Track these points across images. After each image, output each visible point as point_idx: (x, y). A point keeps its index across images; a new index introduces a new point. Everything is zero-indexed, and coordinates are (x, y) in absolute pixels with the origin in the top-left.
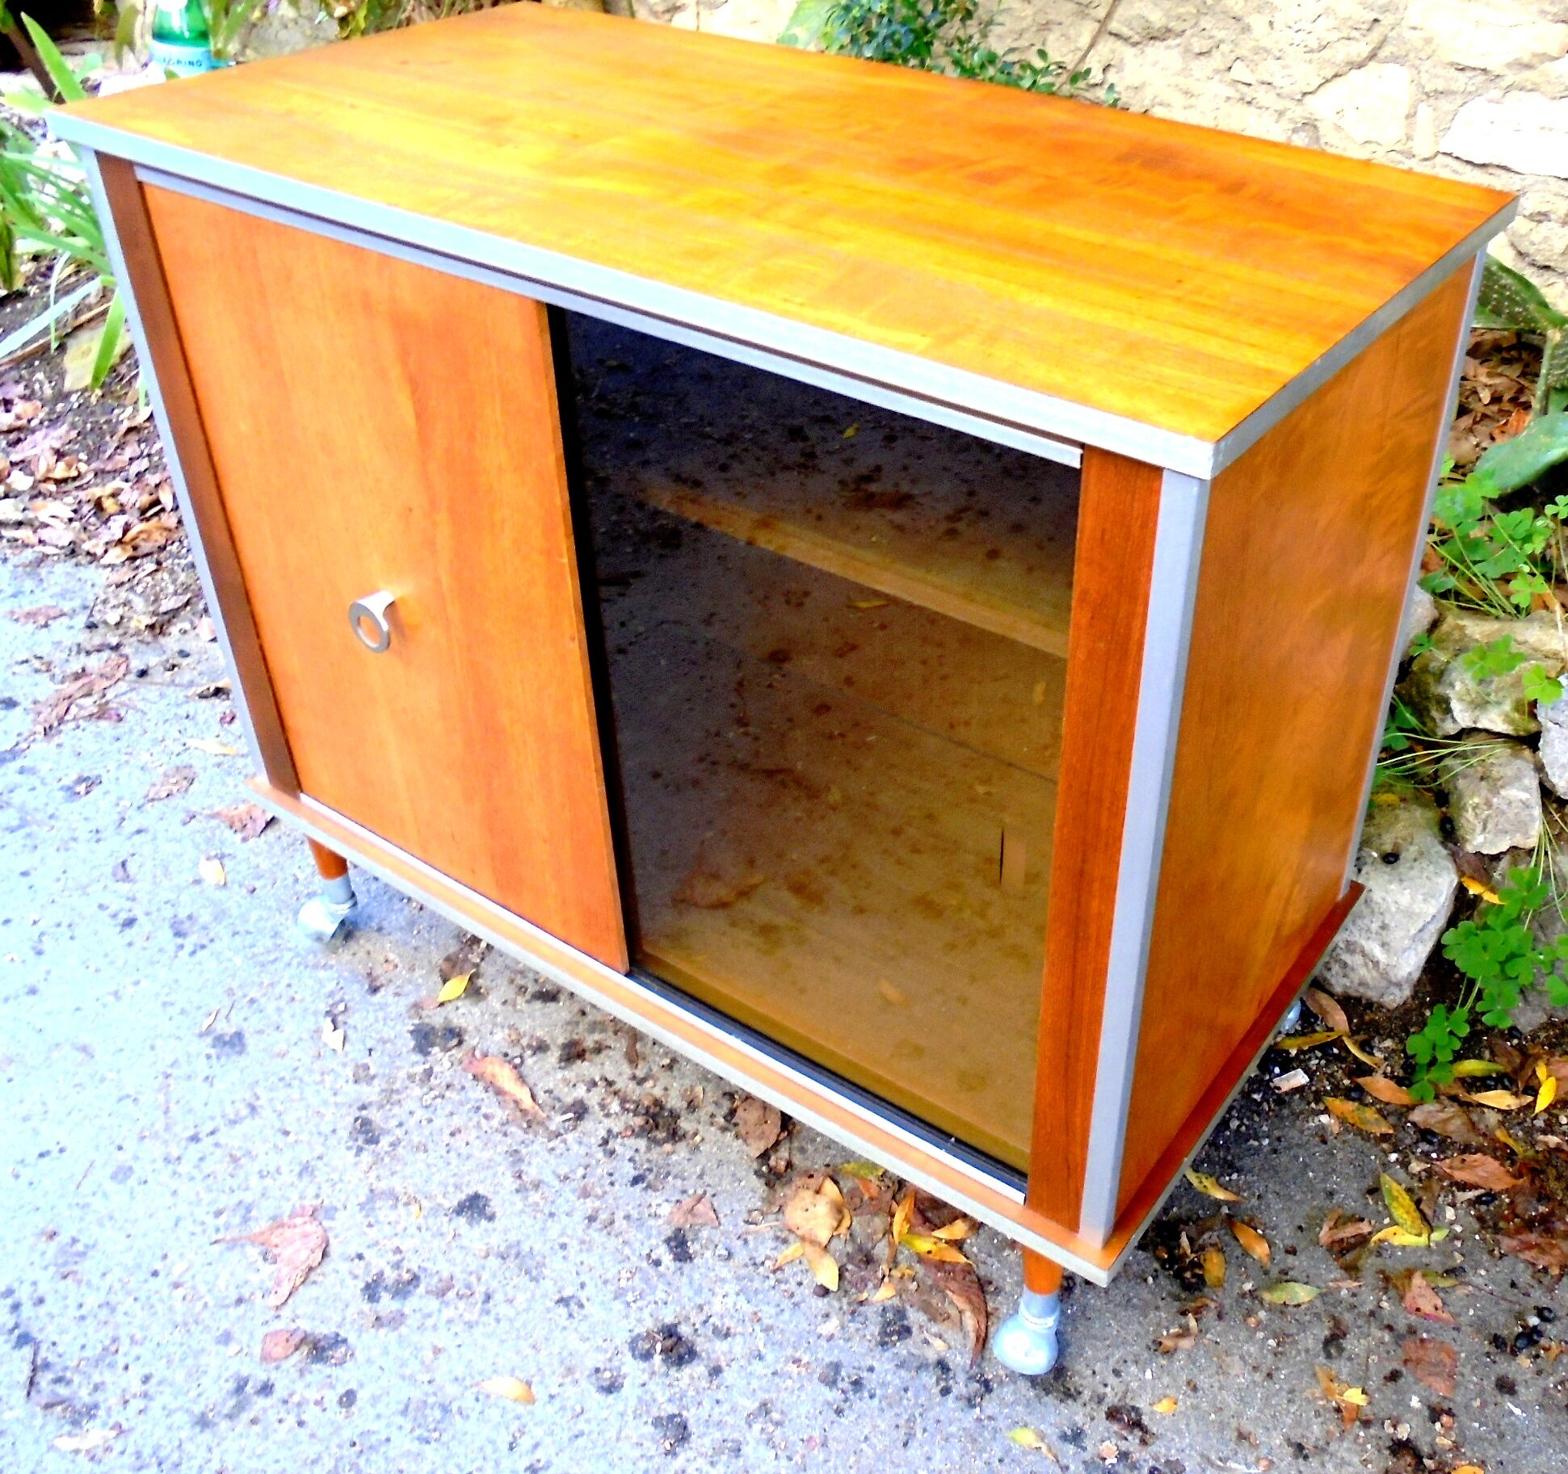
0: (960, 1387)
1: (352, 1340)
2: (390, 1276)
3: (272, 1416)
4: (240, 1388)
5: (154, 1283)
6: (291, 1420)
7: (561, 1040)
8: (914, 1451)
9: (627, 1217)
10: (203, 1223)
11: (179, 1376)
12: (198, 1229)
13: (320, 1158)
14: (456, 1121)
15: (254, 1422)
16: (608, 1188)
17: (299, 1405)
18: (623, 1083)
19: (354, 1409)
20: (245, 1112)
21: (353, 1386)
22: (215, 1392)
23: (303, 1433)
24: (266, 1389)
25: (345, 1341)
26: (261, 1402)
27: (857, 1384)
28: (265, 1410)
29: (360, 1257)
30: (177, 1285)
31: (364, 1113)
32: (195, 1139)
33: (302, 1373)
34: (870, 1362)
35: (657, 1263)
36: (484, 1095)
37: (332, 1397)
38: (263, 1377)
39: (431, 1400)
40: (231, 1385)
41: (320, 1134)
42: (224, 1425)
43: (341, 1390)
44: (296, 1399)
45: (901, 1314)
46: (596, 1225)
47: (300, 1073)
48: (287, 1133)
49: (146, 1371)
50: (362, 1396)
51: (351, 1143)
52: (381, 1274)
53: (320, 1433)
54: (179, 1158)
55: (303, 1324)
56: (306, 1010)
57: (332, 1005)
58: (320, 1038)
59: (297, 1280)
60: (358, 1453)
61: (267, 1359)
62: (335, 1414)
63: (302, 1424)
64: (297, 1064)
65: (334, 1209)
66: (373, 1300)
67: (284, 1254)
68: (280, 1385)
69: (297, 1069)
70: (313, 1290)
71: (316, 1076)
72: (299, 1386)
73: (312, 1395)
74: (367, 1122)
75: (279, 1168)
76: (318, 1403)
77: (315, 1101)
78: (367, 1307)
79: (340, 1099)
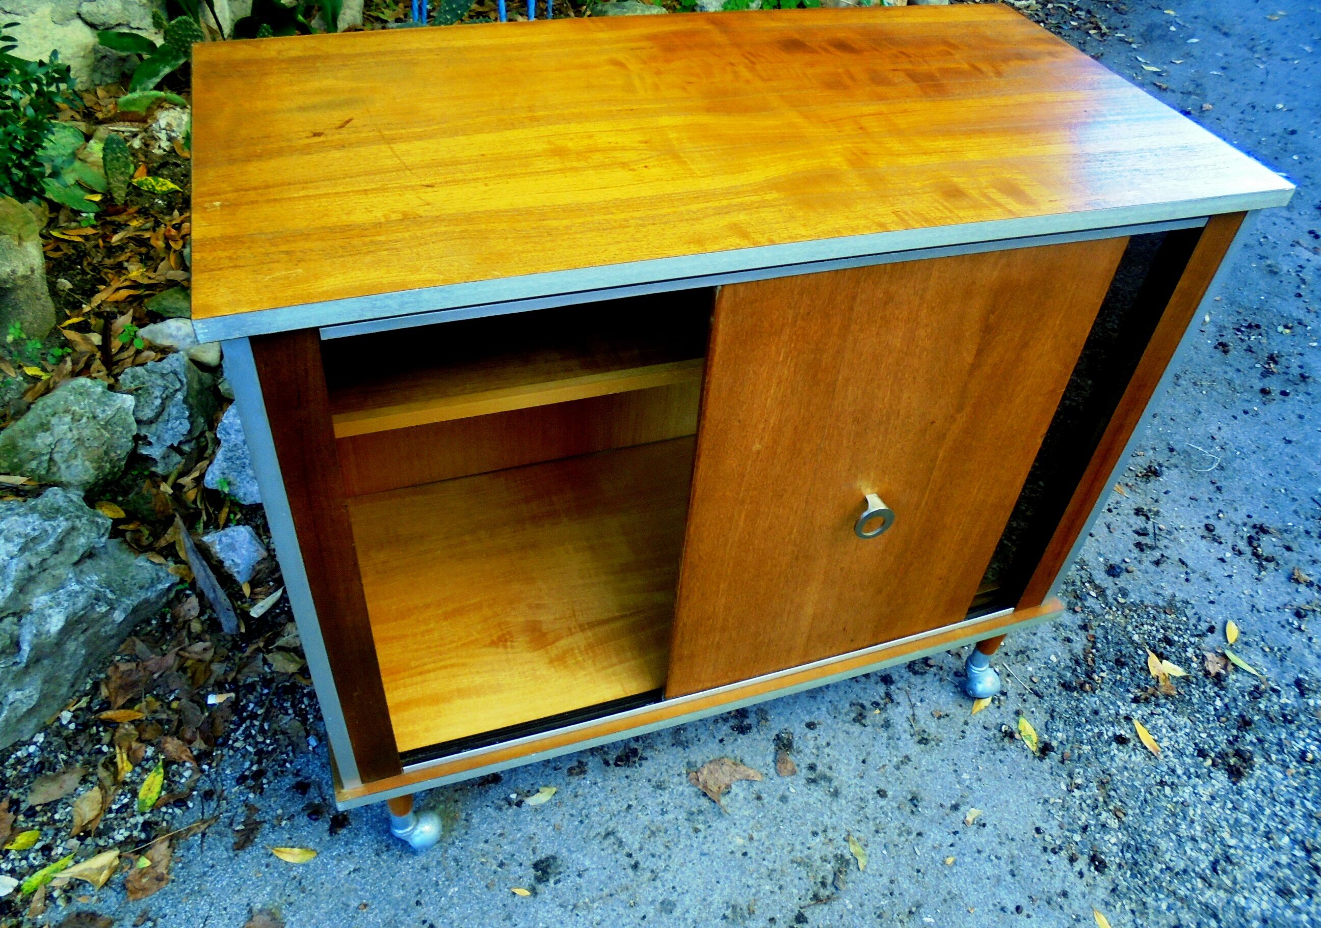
1: (777, 732)
2: (733, 722)
3: (826, 760)
4: (814, 781)
5: (752, 853)
6: (827, 750)
10: (705, 837)
11: (810, 816)
12: (710, 839)
13: (649, 781)
15: (830, 768)
17: (818, 748)
19: (816, 722)
20: (612, 839)
21: (803, 725)
22: (818, 793)
23: (832, 743)
24: (812, 767)
25: (777, 735)
26: (820, 768)
28: (824, 765)
29: (721, 741)
30: (751, 839)
31: (611, 762)
32: (635, 866)
33: (799, 752)
37: (811, 734)
38: (804, 771)
40: (813, 786)
41: (629, 786)
42: (835, 783)
43: (807, 730)
44: (814, 751)
47: (574, 812)
48: (630, 807)
49: (810, 835)
50: (807, 719)
51: (637, 765)
52: (732, 728)
53: (832, 734)
54: (652, 871)
55: (770, 759)
56: (514, 822)
57: (510, 804)
58: (542, 806)
59: (742, 768)
60: (840, 713)
61: (793, 773)
62: (820, 729)
63: (828, 744)
64: (567, 816)
65: (688, 763)
66: (749, 727)
67: (727, 780)
68: (809, 762)
69: (572, 815)
70: (747, 759)
71: (577, 800)
72: (807, 751)
73: (812, 742)
74: (619, 759)
75: (658, 804)
76: (816, 739)
77: (602, 795)
78: (755, 730)
79: (599, 780)
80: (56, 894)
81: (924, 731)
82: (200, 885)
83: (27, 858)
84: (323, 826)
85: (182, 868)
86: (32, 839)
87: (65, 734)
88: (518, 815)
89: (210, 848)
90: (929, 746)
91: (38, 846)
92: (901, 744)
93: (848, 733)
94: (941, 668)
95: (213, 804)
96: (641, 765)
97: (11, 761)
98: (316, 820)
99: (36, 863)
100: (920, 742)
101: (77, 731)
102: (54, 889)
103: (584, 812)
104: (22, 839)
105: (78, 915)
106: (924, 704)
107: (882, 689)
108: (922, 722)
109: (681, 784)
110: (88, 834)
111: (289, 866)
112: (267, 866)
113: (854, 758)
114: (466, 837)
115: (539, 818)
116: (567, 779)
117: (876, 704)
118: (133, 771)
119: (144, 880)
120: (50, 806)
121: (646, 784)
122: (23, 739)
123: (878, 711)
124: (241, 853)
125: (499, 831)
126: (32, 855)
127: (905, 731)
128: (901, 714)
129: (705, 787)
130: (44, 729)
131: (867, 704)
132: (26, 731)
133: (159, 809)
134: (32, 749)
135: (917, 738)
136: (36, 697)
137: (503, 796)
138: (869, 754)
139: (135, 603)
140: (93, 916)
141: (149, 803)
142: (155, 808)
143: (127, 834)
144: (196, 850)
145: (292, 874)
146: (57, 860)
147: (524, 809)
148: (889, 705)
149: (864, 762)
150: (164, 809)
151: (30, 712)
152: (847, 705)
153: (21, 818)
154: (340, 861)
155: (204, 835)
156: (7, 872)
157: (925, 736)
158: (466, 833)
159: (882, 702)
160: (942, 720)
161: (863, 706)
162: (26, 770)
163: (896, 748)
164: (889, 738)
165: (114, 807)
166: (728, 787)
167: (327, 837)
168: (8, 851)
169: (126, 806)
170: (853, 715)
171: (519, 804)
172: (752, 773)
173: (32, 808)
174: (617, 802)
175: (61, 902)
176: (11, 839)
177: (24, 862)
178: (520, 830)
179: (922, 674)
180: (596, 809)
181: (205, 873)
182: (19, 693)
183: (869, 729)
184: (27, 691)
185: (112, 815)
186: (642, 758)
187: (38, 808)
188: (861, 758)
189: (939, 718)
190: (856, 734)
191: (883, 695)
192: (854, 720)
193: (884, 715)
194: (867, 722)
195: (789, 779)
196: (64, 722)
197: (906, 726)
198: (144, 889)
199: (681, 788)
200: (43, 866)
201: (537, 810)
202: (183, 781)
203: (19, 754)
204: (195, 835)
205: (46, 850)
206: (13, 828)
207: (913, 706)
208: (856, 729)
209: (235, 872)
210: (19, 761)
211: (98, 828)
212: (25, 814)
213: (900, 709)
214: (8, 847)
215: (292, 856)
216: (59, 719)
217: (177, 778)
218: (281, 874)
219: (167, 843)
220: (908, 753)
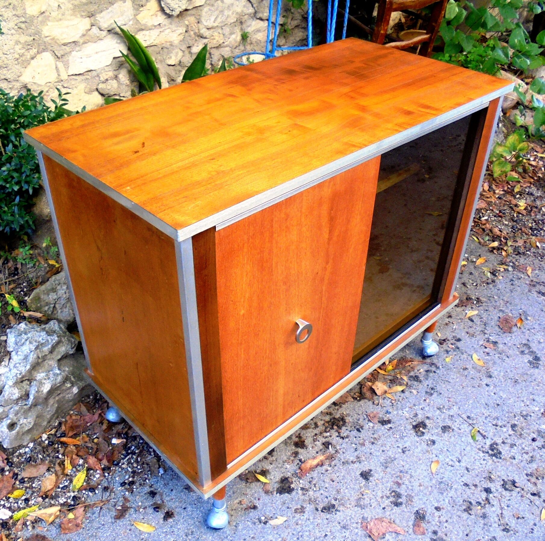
0: (433, 369)
1: (417, 509)
2: (392, 499)
3: (444, 530)
6: (446, 524)
7: (294, 447)
8: (451, 381)
9: (373, 434)
13: (339, 523)
14: (327, 480)
15: (446, 535)
16: (361, 438)
17: (440, 522)
18: (317, 431)
19: (441, 507)
21: (433, 508)
23: (450, 520)
24: (435, 532)
25: (417, 511)
26: (439, 534)
27: (432, 389)
28: (442, 532)
29: (384, 508)
31: (319, 509)
33: (429, 522)
34: (425, 385)
35: (391, 428)
36: (316, 471)
37: (437, 514)
38: (430, 534)
39: (438, 486)
41: (328, 524)
43: (435, 511)
44: (438, 524)
45: (411, 377)
46: (376, 442)
47: (295, 532)
48: (326, 535)
50: (436, 505)
51: (334, 513)
52: (391, 502)
53: (450, 516)
55: (411, 523)
56: (261, 532)
57: (260, 522)
58: (278, 526)
59: (394, 525)
60: (456, 505)
61: (424, 534)
62: (443, 512)
63: (447, 521)
64: (290, 534)
65: (363, 518)
66: (401, 504)
67: (384, 530)
68: (433, 529)
69: (293, 534)
70: (397, 521)
71: (298, 526)
72: (433, 523)
73: (437, 519)
74: (324, 508)
75: (342, 537)
76: (440, 517)
77: (311, 526)
78: (404, 506)
79: (311, 518)
80: (28, 523)
81: (507, 524)
82: (96, 533)
83: (17, 503)
84: (160, 515)
85: (89, 523)
86: (21, 494)
87: (43, 445)
88: (264, 528)
89: (103, 516)
90: (510, 533)
91: (24, 498)
92: (491, 529)
93: (459, 517)
94: (523, 489)
95: (108, 494)
96: (336, 514)
97: (17, 454)
98: (158, 511)
99: (21, 506)
100: (504, 530)
101: (49, 445)
102: (27, 520)
103: (300, 534)
104: (17, 493)
105: (37, 536)
106: (510, 509)
107: (484, 495)
108: (507, 519)
109: (357, 528)
110: (47, 497)
111: (141, 533)
112: (130, 530)
113: (461, 532)
114: (234, 535)
115: (275, 532)
116: (294, 514)
117: (479, 503)
118: (72, 470)
119: (70, 525)
120: (32, 479)
121: (337, 525)
122: (24, 444)
123: (479, 507)
124: (118, 521)
125: (252, 536)
126: (20, 502)
127: (495, 522)
128: (494, 512)
129: (370, 532)
130: (34, 441)
131: (474, 503)
132: (25, 440)
133: (81, 491)
134: (27, 450)
135: (502, 528)
136: (32, 424)
137: (257, 517)
138: (471, 531)
139: (84, 385)
140: (44, 538)
141: (78, 487)
142: (80, 490)
143: (65, 500)
144: (96, 515)
145: (142, 537)
146: (31, 507)
147: (268, 525)
148: (487, 506)
149: (467, 535)
150: (84, 492)
151: (29, 431)
152: (461, 501)
153: (17, 482)
154: (166, 535)
155: (101, 508)
156: (7, 508)
157: (508, 527)
158: (235, 533)
159: (483, 503)
160: (519, 520)
161: (470, 503)
162: (23, 460)
163: (488, 531)
164: (485, 524)
165: (61, 486)
166: (384, 534)
167: (161, 521)
168: (9, 498)
169: (66, 486)
170: (464, 507)
171: (265, 523)
172: (399, 529)
173: (23, 479)
174: (320, 532)
175: (30, 528)
176: (11, 492)
177: (16, 505)
178: (264, 537)
179: (510, 491)
180: (307, 533)
181: (99, 528)
182: (25, 420)
183: (473, 517)
184: (29, 420)
185: (59, 490)
186: (337, 510)
187: (26, 480)
188: (466, 533)
189: (518, 518)
190: (465, 518)
191: (484, 499)
192: (464, 510)
193: (483, 511)
194: (472, 512)
195: (420, 537)
196: (43, 439)
197: (496, 519)
198: (69, 529)
199: (356, 530)
200: (24, 508)
201: (274, 528)
202: (95, 479)
203: (21, 451)
204: (97, 507)
205: (27, 500)
206: (13, 487)
207: (502, 509)
208: (465, 515)
209: (114, 530)
210: (20, 455)
211: (52, 495)
212: (19, 481)
213: (494, 509)
214: (9, 495)
215: (144, 528)
216: (41, 437)
217: (92, 477)
218: (136, 535)
219: (83, 509)
220: (495, 535)
